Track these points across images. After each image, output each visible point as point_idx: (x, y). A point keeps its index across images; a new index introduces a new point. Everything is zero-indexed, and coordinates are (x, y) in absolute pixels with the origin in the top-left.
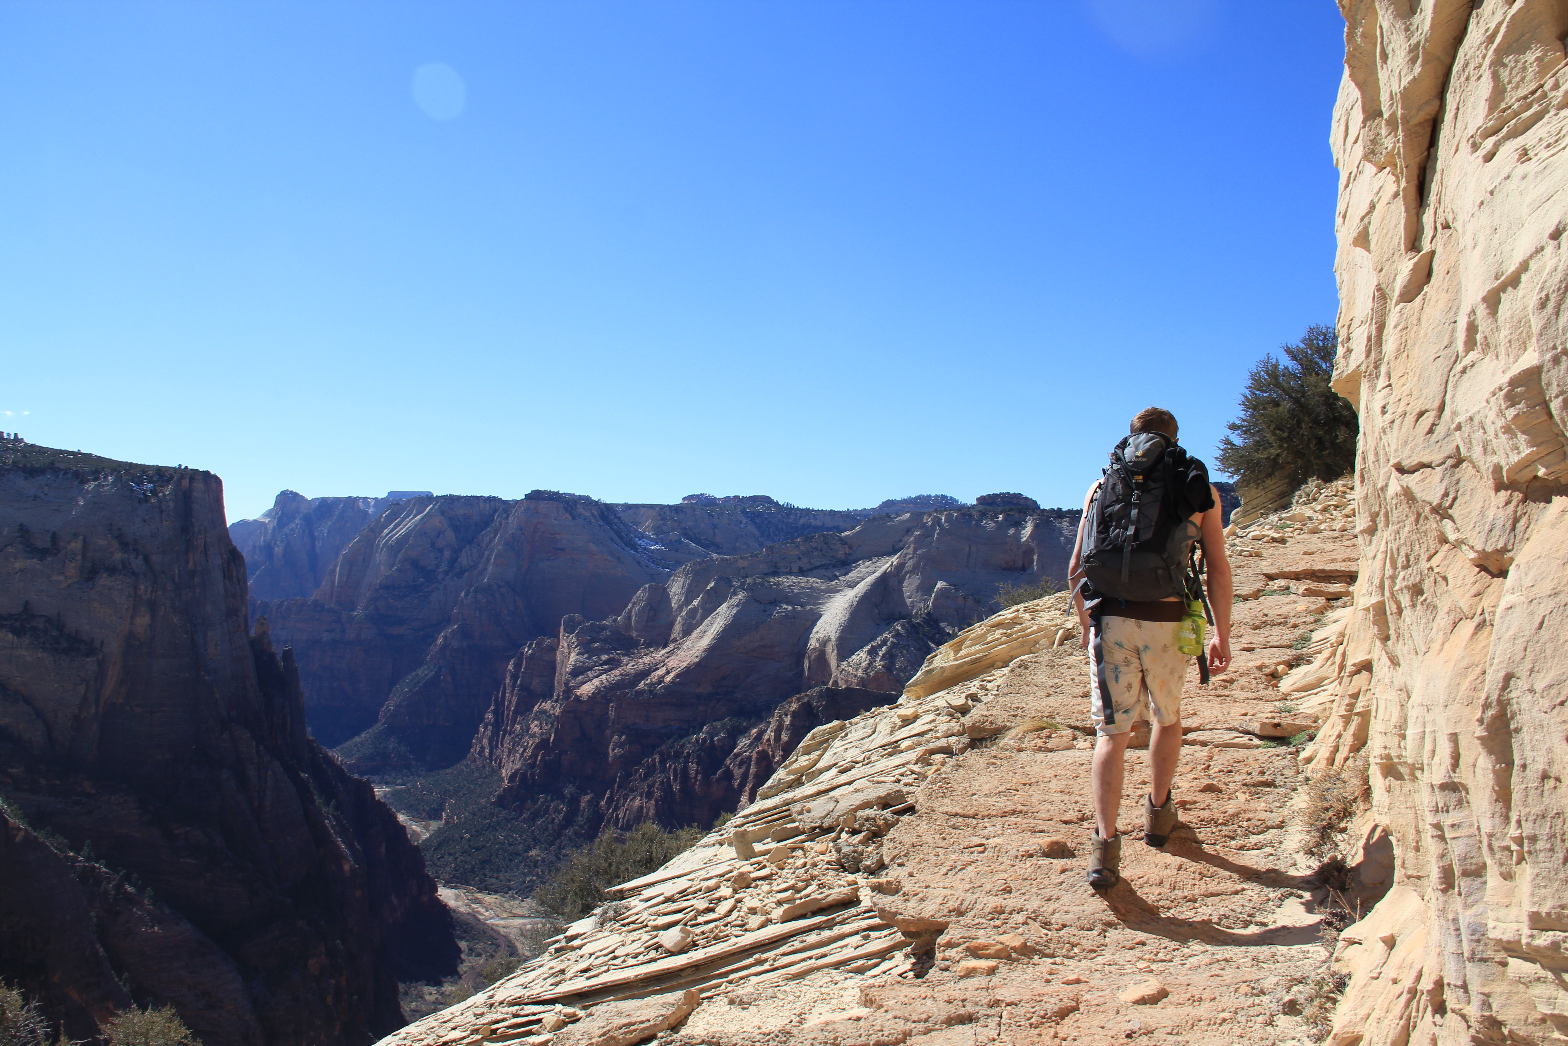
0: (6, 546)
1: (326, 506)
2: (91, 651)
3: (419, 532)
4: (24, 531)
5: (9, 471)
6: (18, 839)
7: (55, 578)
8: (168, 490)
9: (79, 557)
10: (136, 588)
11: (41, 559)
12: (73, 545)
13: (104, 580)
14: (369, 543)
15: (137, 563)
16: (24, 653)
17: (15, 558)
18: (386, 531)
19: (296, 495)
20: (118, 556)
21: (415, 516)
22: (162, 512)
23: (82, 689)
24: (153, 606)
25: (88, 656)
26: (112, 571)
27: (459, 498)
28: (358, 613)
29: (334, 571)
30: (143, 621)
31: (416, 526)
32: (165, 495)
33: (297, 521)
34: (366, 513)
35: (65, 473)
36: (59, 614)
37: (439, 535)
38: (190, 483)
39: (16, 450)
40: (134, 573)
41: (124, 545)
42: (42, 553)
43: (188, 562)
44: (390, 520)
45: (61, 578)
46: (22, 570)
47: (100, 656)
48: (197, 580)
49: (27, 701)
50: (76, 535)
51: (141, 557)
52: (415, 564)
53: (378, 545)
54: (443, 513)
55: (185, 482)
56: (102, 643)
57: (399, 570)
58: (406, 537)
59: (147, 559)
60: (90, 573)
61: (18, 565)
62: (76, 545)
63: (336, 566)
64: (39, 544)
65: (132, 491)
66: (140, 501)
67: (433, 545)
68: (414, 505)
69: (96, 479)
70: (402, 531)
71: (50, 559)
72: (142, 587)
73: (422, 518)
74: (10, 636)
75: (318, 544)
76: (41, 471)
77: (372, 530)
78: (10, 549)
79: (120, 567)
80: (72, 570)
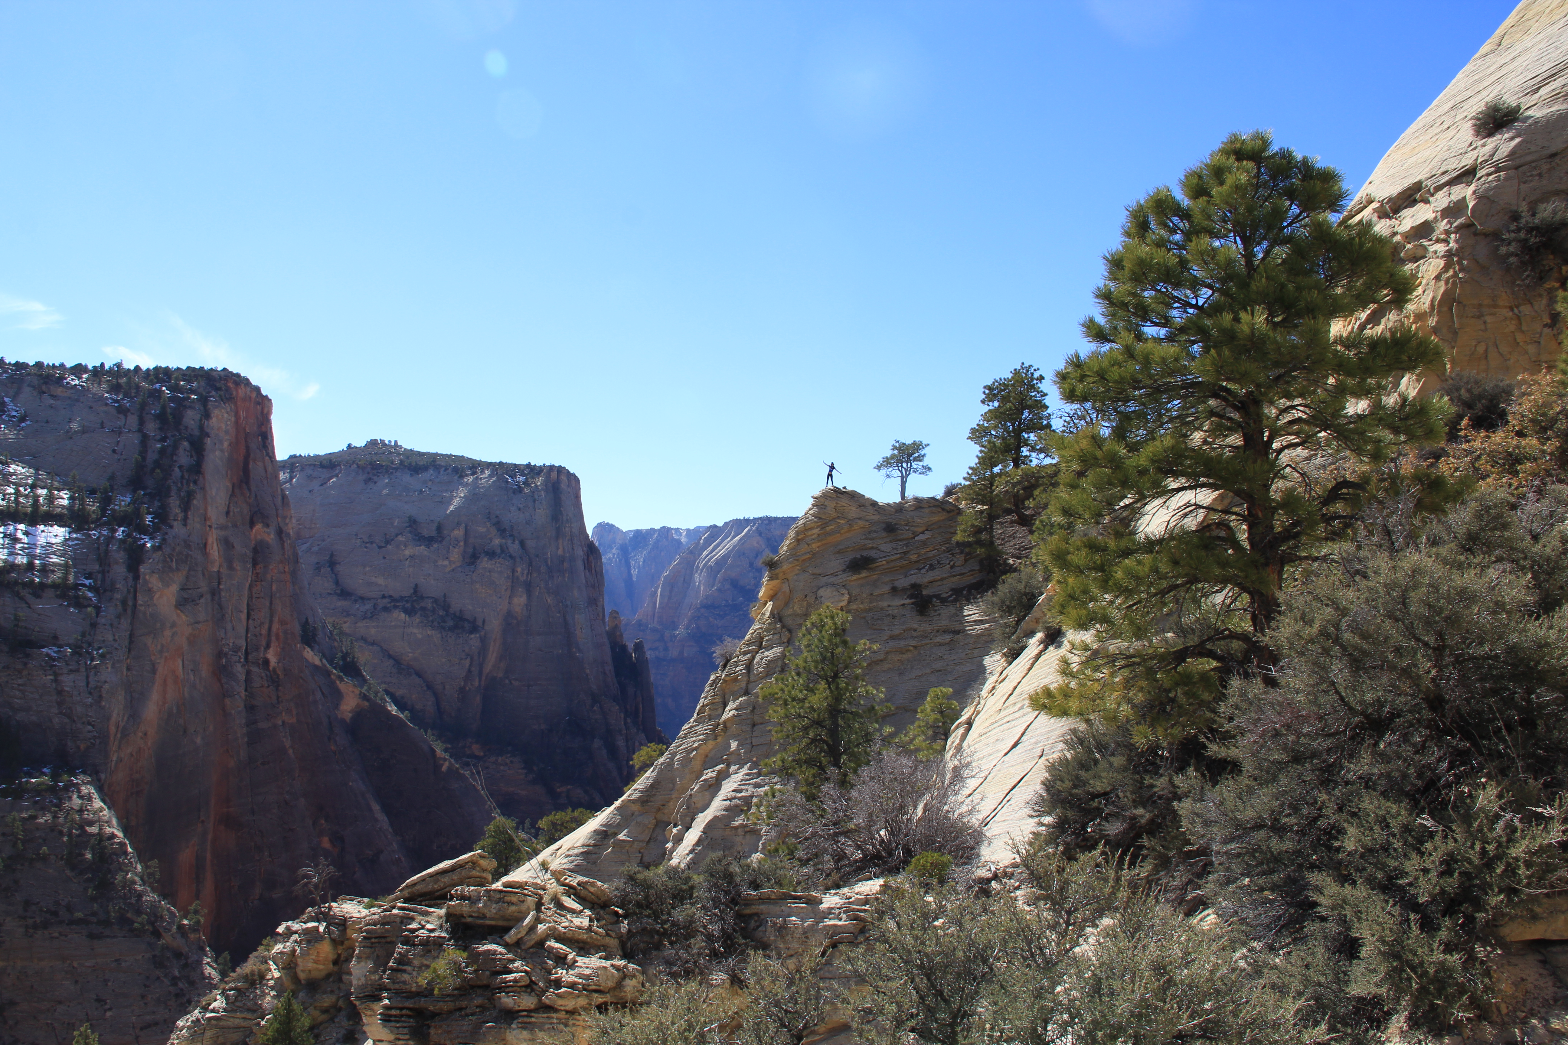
0: (397, 535)
1: (640, 537)
2: (474, 629)
3: (739, 552)
4: (413, 522)
5: (396, 469)
6: (444, 768)
7: (440, 563)
8: (539, 481)
9: (462, 544)
10: (513, 571)
11: (428, 546)
12: (456, 532)
13: (485, 563)
14: (689, 564)
15: (514, 548)
16: (415, 631)
17: (405, 546)
18: (705, 553)
19: (611, 526)
20: (497, 541)
21: (734, 537)
22: (534, 501)
23: (467, 663)
24: (529, 587)
25: (471, 633)
26: (491, 554)
27: (776, 519)
28: (681, 631)
29: (656, 592)
30: (520, 600)
31: (734, 547)
32: (536, 486)
33: (614, 551)
34: (679, 542)
35: (446, 470)
36: (445, 595)
37: (757, 556)
38: (558, 475)
39: (399, 454)
40: (511, 557)
41: (502, 531)
42: (429, 541)
43: (558, 548)
44: (708, 542)
45: (446, 562)
46: (411, 557)
47: (483, 633)
48: (566, 565)
49: (419, 674)
50: (459, 524)
51: (517, 542)
52: (734, 584)
53: (698, 567)
54: (760, 534)
55: (554, 475)
56: (484, 622)
57: (719, 590)
58: (725, 558)
59: (522, 544)
60: (472, 558)
61: (407, 552)
62: (459, 533)
63: (657, 588)
64: (426, 533)
65: (507, 482)
66: (514, 492)
67: (751, 565)
68: (732, 527)
69: (474, 473)
70: (721, 552)
71: (435, 546)
72: (519, 569)
73: (741, 540)
74: (403, 615)
75: (634, 572)
76: (425, 468)
77: (691, 552)
78: (400, 538)
79: (499, 551)
80: (456, 555)
